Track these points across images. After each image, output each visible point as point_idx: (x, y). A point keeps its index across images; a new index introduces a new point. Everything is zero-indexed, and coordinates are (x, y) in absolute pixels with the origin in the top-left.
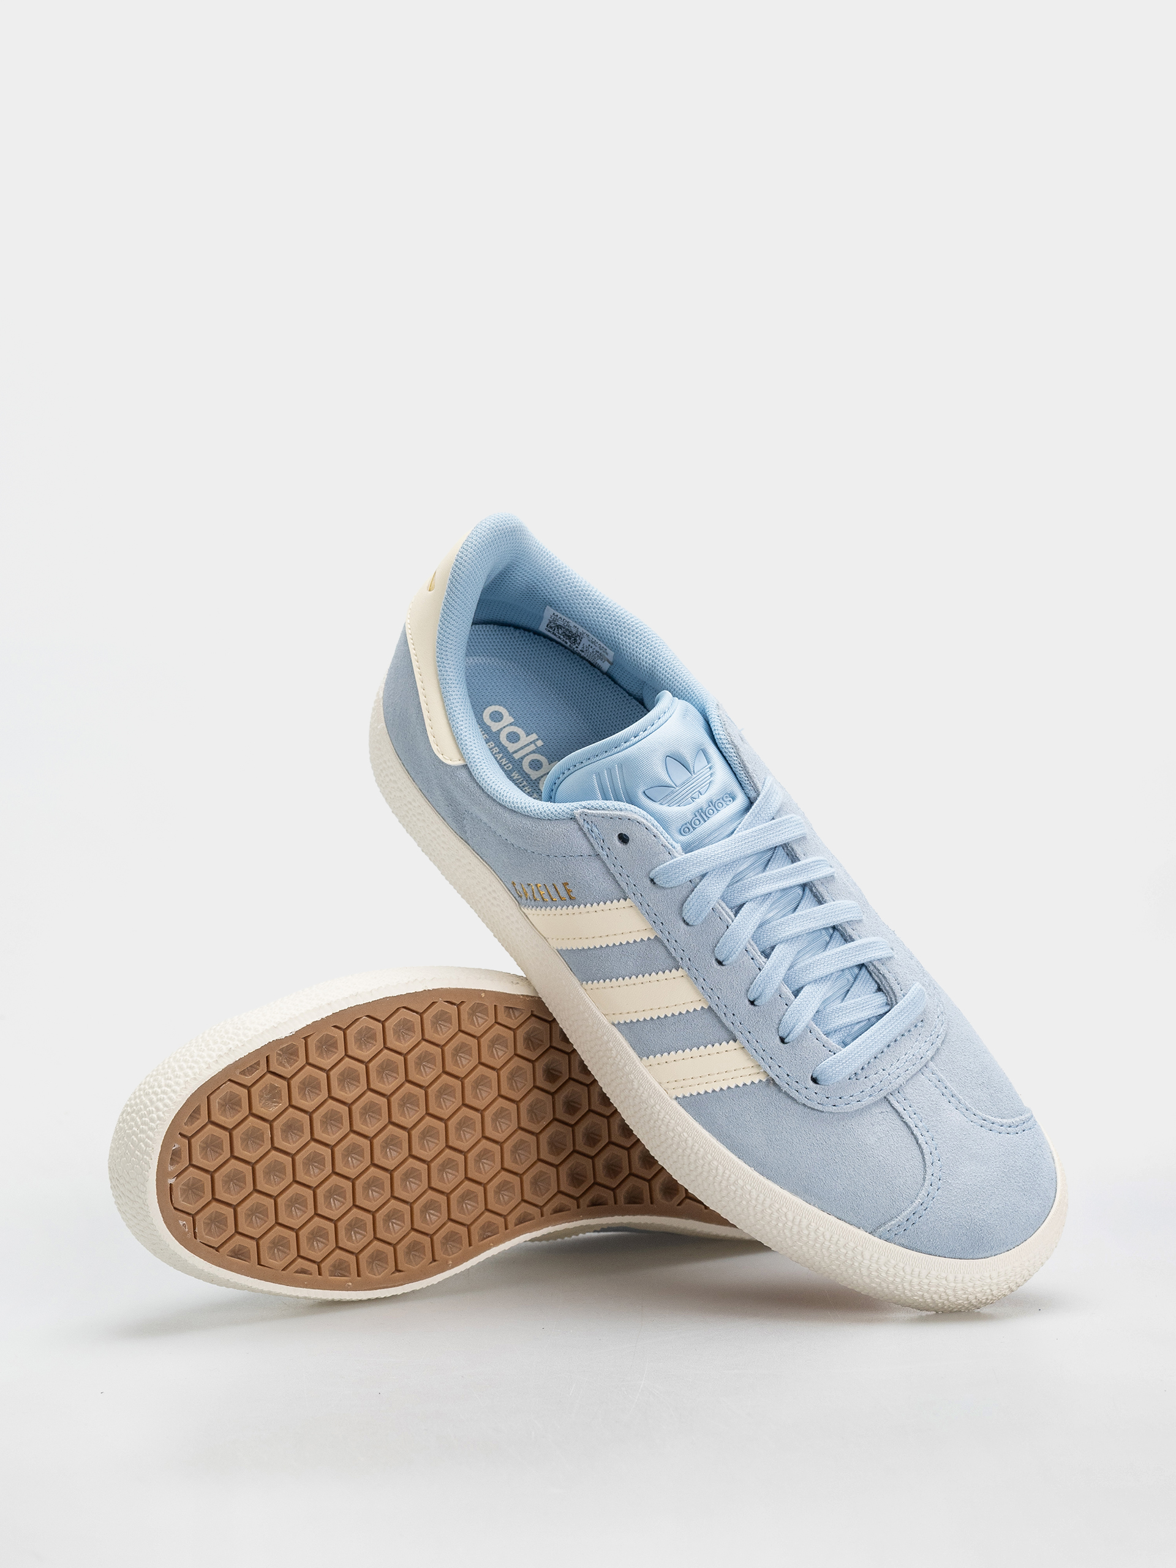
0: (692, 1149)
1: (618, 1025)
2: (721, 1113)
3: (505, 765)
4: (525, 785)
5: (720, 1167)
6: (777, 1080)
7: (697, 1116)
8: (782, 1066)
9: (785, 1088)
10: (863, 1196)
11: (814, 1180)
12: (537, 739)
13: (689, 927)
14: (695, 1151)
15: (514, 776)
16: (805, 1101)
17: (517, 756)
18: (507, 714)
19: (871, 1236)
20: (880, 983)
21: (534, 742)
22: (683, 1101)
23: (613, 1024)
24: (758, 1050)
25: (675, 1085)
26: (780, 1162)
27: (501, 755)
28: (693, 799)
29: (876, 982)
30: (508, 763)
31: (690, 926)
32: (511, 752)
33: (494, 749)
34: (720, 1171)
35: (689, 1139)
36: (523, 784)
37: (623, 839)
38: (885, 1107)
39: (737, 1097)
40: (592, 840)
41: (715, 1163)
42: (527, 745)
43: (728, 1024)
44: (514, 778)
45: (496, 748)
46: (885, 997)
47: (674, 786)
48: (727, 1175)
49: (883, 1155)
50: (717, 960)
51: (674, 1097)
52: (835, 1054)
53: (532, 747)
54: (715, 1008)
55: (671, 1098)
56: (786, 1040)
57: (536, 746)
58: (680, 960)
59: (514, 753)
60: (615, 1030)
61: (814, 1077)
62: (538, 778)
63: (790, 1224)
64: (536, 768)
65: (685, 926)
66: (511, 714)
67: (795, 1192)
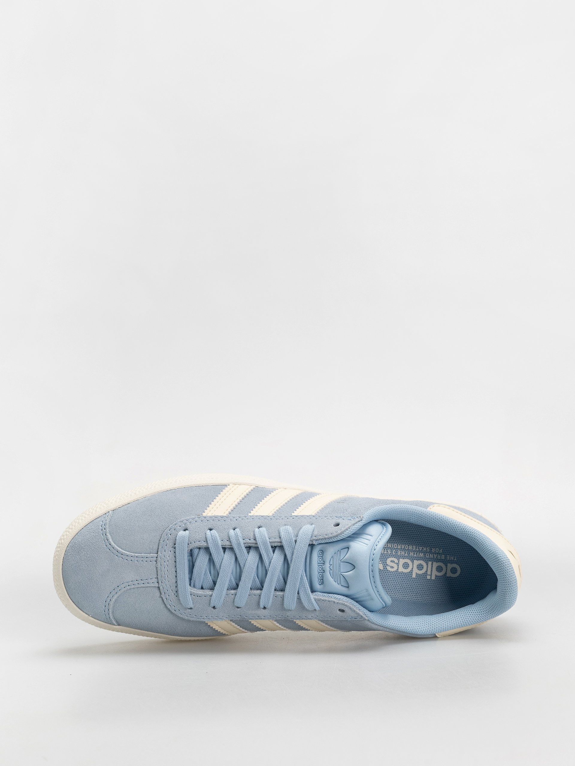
3: (430, 555)
4: (414, 555)
12: (431, 578)
15: (422, 554)
17: (430, 563)
18: (452, 576)
21: (431, 575)
27: (435, 557)
30: (429, 557)
32: (434, 563)
33: (440, 557)
36: (415, 554)
42: (431, 572)
44: (421, 553)
45: (440, 558)
53: (429, 573)
57: (428, 575)
59: (432, 563)
62: (413, 563)
64: (419, 566)
66: (450, 577)
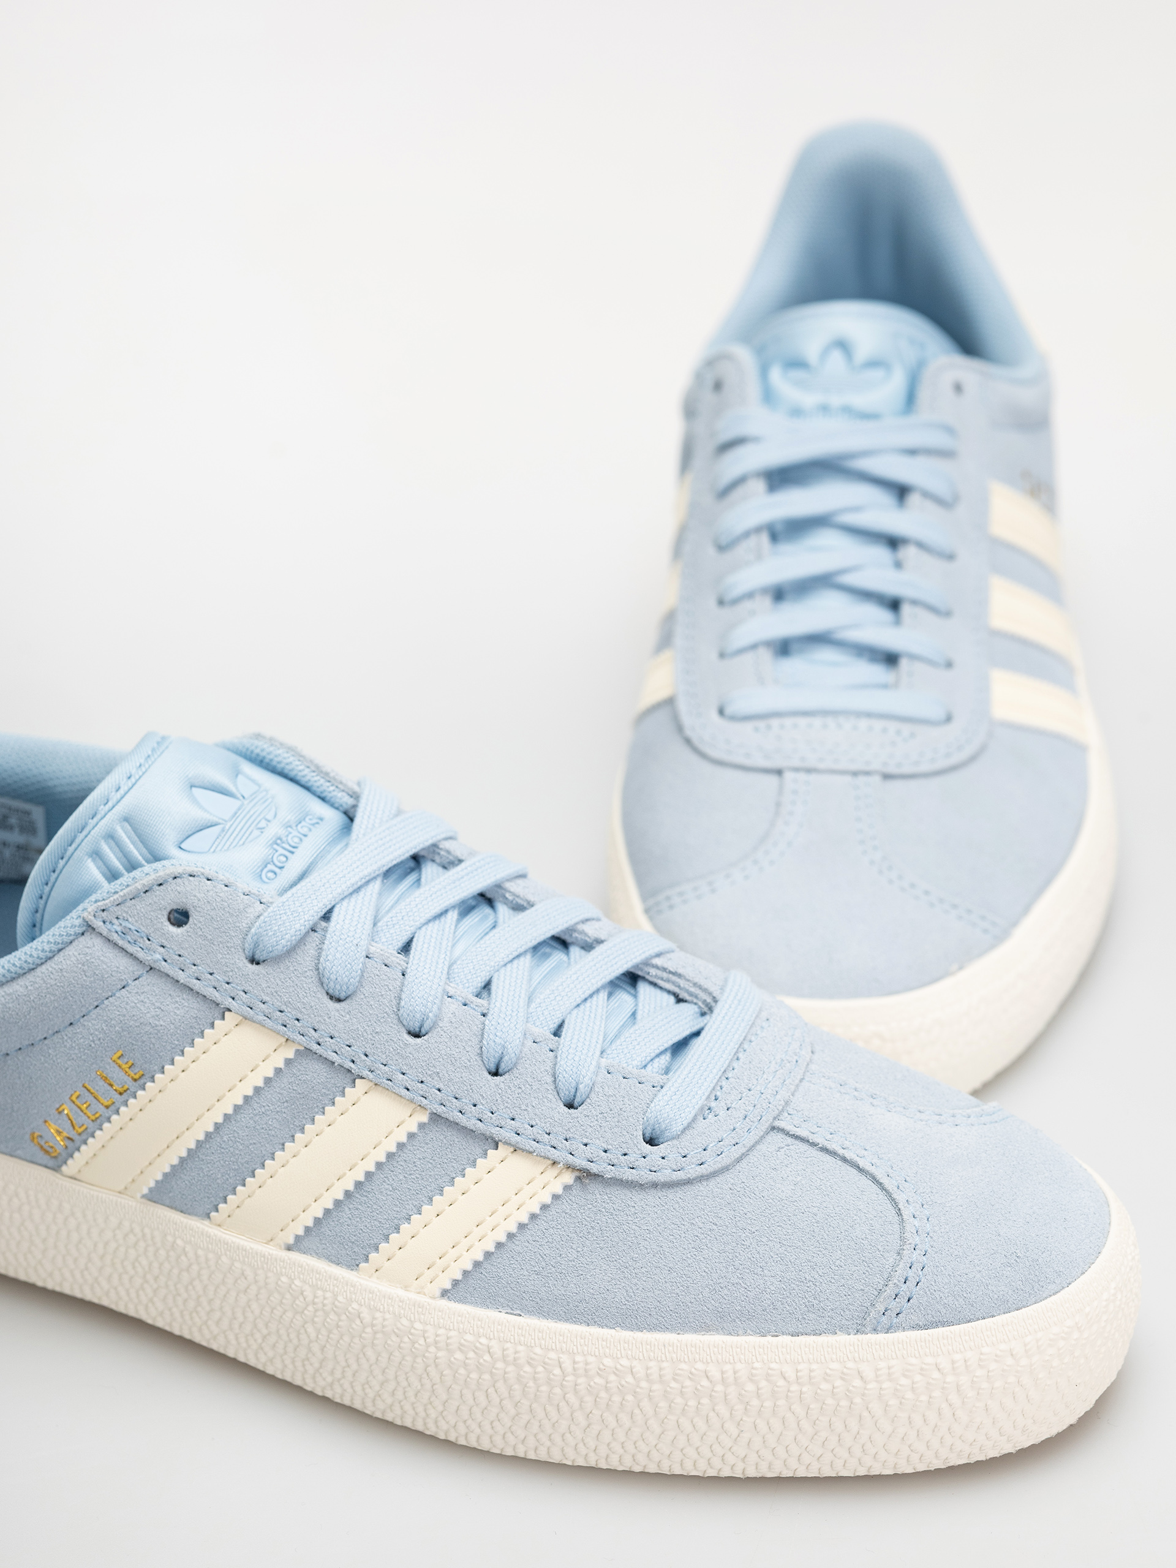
0: (504, 1358)
1: (296, 1245)
2: (526, 1273)
5: (564, 1358)
6: (594, 1168)
7: (489, 1300)
8: (590, 1141)
9: (609, 1172)
10: (816, 1277)
11: (726, 1291)
13: (343, 1004)
14: (511, 1358)
16: (653, 1177)
19: (860, 1336)
20: (677, 990)
22: (453, 1292)
23: (289, 1248)
24: (539, 1137)
25: (428, 1274)
26: (657, 1292)
28: (262, 829)
29: (669, 992)
31: (346, 998)
34: (568, 1365)
35: (493, 1343)
37: (180, 917)
38: (777, 1138)
39: (539, 1233)
40: (131, 949)
41: (552, 1355)
43: (472, 1123)
46: (693, 1006)
47: (224, 822)
48: (581, 1365)
49: (814, 1205)
50: (409, 1033)
51: (438, 1293)
52: (662, 1087)
54: (440, 1110)
55: (433, 1298)
56: (576, 1104)
58: (351, 1065)
60: (295, 1256)
61: (647, 1135)
63: (719, 1388)
65: (337, 1005)
67: (704, 1328)
